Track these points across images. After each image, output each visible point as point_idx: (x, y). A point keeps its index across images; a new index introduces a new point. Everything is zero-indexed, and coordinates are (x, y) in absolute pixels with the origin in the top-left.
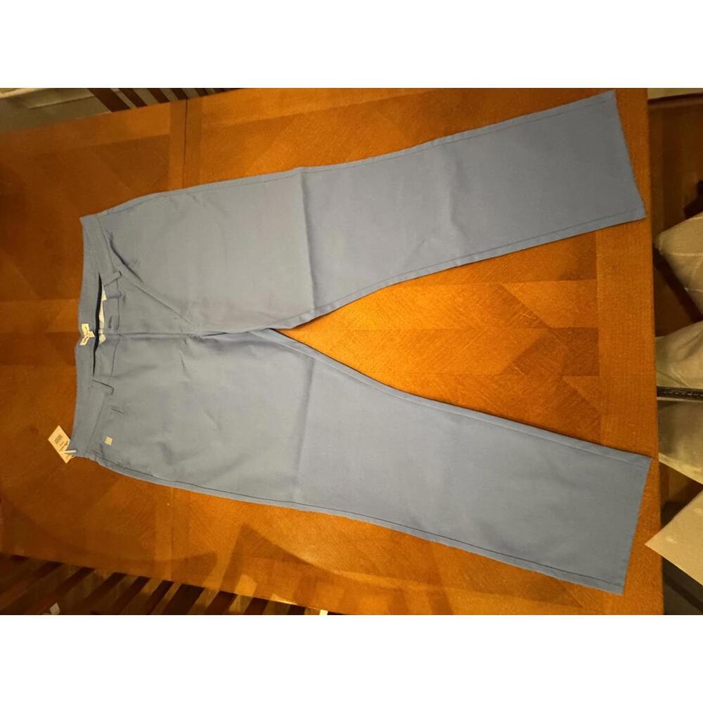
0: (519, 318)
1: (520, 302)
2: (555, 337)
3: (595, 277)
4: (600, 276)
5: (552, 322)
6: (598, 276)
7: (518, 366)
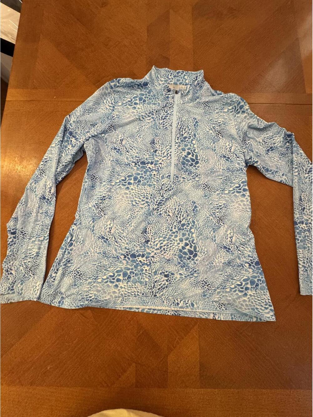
0: (175, 335)
1: (186, 336)
2: (161, 359)
3: (201, 387)
4: (203, 391)
5: (172, 357)
6: (203, 390)
7: (143, 333)
